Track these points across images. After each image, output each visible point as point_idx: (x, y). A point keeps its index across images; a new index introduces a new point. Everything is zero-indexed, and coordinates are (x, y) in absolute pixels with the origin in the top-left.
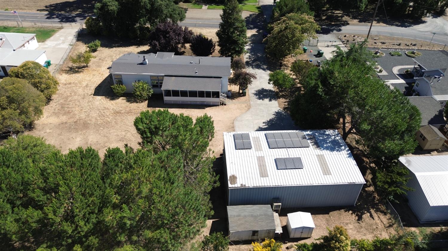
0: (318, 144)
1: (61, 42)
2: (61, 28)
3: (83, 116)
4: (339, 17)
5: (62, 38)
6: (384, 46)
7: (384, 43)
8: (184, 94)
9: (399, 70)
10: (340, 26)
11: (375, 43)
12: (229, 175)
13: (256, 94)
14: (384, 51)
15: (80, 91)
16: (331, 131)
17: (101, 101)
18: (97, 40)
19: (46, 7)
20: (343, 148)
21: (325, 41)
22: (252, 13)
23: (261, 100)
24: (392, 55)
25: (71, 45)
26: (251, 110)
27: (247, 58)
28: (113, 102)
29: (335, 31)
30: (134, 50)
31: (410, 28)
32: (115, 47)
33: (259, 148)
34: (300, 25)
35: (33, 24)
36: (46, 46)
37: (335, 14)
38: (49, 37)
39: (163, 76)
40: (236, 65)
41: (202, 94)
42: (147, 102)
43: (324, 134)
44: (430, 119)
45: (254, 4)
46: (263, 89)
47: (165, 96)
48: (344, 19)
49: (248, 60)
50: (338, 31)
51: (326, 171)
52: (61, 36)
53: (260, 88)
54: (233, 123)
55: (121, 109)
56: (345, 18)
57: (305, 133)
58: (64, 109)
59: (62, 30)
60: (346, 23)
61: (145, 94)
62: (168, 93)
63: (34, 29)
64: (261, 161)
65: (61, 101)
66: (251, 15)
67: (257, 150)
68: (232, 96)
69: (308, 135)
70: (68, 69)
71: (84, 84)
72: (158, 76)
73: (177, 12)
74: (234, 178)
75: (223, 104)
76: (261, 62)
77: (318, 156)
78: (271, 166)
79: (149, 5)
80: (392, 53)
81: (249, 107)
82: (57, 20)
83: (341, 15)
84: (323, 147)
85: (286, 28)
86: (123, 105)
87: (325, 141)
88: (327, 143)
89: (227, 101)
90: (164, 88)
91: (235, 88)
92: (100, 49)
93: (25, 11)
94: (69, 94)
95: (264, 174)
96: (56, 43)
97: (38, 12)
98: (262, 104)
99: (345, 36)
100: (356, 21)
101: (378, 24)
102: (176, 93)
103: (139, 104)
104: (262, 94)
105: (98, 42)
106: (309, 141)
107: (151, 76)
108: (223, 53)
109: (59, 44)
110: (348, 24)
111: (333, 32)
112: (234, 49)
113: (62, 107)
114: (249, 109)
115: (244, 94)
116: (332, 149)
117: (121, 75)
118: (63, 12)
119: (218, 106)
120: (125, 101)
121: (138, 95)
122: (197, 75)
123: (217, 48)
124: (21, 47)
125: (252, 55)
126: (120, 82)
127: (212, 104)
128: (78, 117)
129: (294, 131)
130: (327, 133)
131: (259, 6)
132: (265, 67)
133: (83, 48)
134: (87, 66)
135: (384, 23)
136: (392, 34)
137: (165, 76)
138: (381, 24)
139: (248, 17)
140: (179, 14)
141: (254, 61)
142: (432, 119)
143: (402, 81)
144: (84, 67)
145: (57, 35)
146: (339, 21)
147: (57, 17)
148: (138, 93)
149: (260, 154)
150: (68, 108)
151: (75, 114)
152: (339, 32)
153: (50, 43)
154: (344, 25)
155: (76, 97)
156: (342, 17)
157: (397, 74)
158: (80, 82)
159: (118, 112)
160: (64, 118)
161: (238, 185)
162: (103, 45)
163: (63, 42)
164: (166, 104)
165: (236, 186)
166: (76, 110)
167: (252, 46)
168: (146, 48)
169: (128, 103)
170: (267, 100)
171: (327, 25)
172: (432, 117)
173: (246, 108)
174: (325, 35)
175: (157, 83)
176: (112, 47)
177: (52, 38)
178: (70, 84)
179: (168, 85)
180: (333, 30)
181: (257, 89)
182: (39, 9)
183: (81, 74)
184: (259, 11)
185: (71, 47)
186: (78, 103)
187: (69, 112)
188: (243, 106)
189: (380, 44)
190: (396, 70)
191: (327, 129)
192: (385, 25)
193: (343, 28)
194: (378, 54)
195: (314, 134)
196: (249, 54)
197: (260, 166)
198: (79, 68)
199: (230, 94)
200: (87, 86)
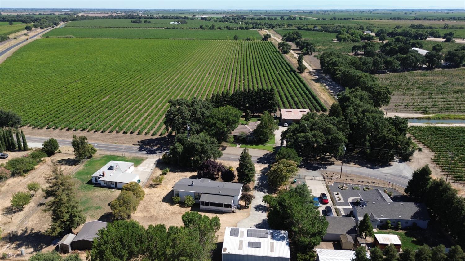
0: (273, 237)
1: (146, 167)
2: (147, 158)
3: (155, 213)
4: (328, 158)
5: (147, 165)
6: (351, 182)
7: (352, 180)
8: (212, 204)
9: (353, 200)
10: (326, 165)
11: (346, 179)
12: (223, 247)
13: (255, 208)
14: (349, 186)
15: (155, 199)
16: (284, 231)
17: (166, 205)
18: (168, 168)
19: (138, 142)
20: (285, 240)
21: (310, 176)
22: (268, 152)
23: (257, 212)
24: (353, 189)
25: (152, 170)
26: (249, 217)
27: (256, 184)
28: (172, 207)
29: (321, 169)
30: (188, 174)
31: (377, 169)
32: (177, 172)
33: (242, 236)
34: (287, 167)
36: (138, 170)
37: (326, 155)
38: (140, 164)
39: (202, 193)
40: (246, 189)
41: (221, 205)
42: (191, 208)
43: (279, 232)
45: (272, 145)
46: (260, 205)
47: (201, 205)
48: (332, 160)
49: (256, 185)
51: (272, 250)
52: (146, 164)
53: (258, 204)
54: (237, 224)
55: (176, 211)
56: (333, 159)
57: (269, 231)
58: (146, 209)
59: (148, 159)
60: (333, 163)
61: (190, 203)
62: (203, 203)
63: (131, 158)
64: (241, 243)
65: (145, 204)
66: (267, 153)
67: (241, 237)
68: (240, 207)
69: (270, 232)
70: (149, 185)
71: (158, 195)
72: (199, 193)
73: (217, 153)
74: (225, 249)
75: (233, 212)
76: (264, 187)
77: (271, 243)
78: (245, 245)
79: (200, 149)
80: (354, 188)
81: (249, 215)
82: (145, 152)
84: (275, 238)
85: (278, 169)
86: (177, 209)
87: (277, 236)
88: (278, 237)
89: (237, 210)
90: (201, 200)
91: (243, 203)
92: (169, 173)
93: (126, 145)
94: (149, 201)
95: (240, 248)
96: (143, 168)
97: (134, 146)
98: (257, 214)
99: (326, 173)
100: (340, 162)
101: (355, 166)
102: (207, 204)
103: (186, 209)
104: (259, 208)
105: (168, 169)
106: (269, 235)
107: (195, 193)
108: (240, 181)
109: (145, 169)
110: (334, 164)
111: (320, 169)
112: (246, 179)
113: (145, 208)
114: (248, 216)
115: (247, 207)
116: (279, 240)
117: (178, 191)
118: (148, 147)
119: (231, 213)
120: (179, 206)
121: (186, 204)
122: (220, 194)
123: (237, 178)
124: (126, 171)
125: (260, 182)
126: (178, 195)
127: (227, 211)
128: (152, 214)
129: (264, 230)
130: (281, 232)
131: (275, 147)
132: (266, 191)
133: (159, 172)
134: (160, 184)
135: (359, 165)
136: (361, 173)
137: (203, 193)
138: (357, 165)
139: (265, 155)
140: (218, 154)
141: (260, 187)
142: (349, 231)
143: (351, 207)
144: (158, 184)
145: (144, 162)
146: (328, 161)
147: (145, 150)
148: (187, 202)
149: (241, 239)
150: (148, 208)
151: (151, 212)
152: (324, 170)
153: (140, 168)
154: (330, 165)
155: (152, 203)
156: (330, 158)
157: (350, 203)
158: (155, 194)
159: (174, 213)
160: (145, 214)
161: (226, 252)
162: (170, 171)
163: (148, 168)
164: (201, 210)
165: (225, 252)
166: (152, 210)
167: (262, 176)
168: (195, 174)
169: (180, 208)
170: (260, 212)
171: (318, 164)
173: (247, 216)
174: (313, 171)
175: (197, 197)
176: (175, 172)
177: (141, 165)
178: (150, 194)
179: (204, 199)
180: (321, 168)
181: (256, 205)
182: (134, 143)
183: (156, 189)
184: (274, 151)
186: (153, 206)
187: (148, 211)
188: (246, 214)
189: (350, 180)
190: (350, 200)
191: (282, 230)
192: (359, 166)
193: (329, 167)
194: (344, 188)
195: (273, 232)
196: (258, 181)
197: (240, 245)
198: (155, 185)
199: (239, 207)
200: (159, 196)
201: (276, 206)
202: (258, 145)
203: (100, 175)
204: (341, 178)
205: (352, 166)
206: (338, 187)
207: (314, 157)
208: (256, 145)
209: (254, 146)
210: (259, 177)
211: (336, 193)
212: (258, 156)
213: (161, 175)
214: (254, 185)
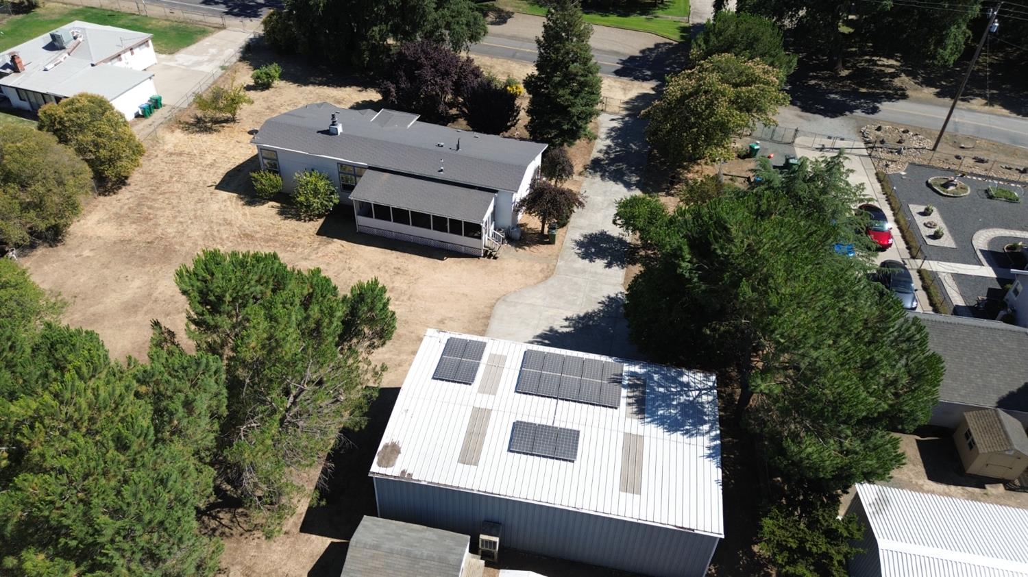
0: (643, 407)
1: (206, 58)
2: (223, 27)
3: (171, 231)
4: (886, 75)
5: (213, 51)
6: (979, 170)
7: (982, 161)
8: (401, 216)
9: (993, 241)
10: (878, 98)
11: (958, 157)
12: (386, 440)
13: (580, 244)
14: (971, 183)
15: (193, 174)
16: (699, 376)
17: (226, 202)
18: (275, 65)
20: (706, 427)
21: (816, 135)
22: (661, 40)
23: (587, 261)
24: (991, 197)
25: (223, 68)
26: (550, 281)
27: (600, 151)
28: (249, 210)
29: (858, 113)
30: (352, 95)
32: (314, 84)
33: (490, 385)
34: (736, 85)
35: (168, 11)
36: (172, 64)
37: (878, 65)
38: (189, 45)
39: (363, 168)
40: (554, 166)
41: (440, 223)
42: (321, 221)
43: (674, 381)
44: (1005, 393)
45: (677, 19)
46: (604, 234)
47: (359, 214)
48: (897, 82)
49: (601, 156)
50: (868, 113)
51: (631, 482)
52: (213, 46)
53: (596, 230)
54: (492, 307)
55: (258, 228)
56: (903, 81)
57: (627, 368)
58: (141, 211)
59: (222, 33)
60: (901, 95)
61: (316, 203)
62: (367, 209)
63: (167, 23)
64: (480, 418)
65: (144, 191)
66: (657, 46)
67: (482, 390)
68: (519, 238)
69: (633, 374)
70: (192, 120)
71: (209, 159)
72: (354, 166)
74: (394, 449)
75: (489, 255)
76: (629, 165)
77: (628, 436)
78: (498, 434)
80: (993, 192)
81: (549, 274)
82: (223, 8)
83: (892, 70)
84: (652, 414)
85: (696, 93)
86: (267, 221)
87: (666, 399)
88: (669, 406)
89: (506, 250)
90: (356, 196)
91: (534, 222)
92: (277, 83)
94: (167, 178)
95: (470, 455)
96: (195, 58)
98: (584, 271)
99: (879, 129)
100: (929, 92)
101: (987, 108)
102: (382, 212)
103: (302, 223)
104: (595, 247)
105: (274, 69)
106: (624, 392)
107: (341, 164)
108: (536, 133)
109: (200, 63)
110: (904, 97)
111: (851, 112)
113: (139, 205)
114: (547, 278)
115: (545, 239)
116: (673, 425)
117: (275, 151)
119: (478, 257)
120: (275, 211)
121: (301, 204)
122: (441, 176)
123: (523, 118)
124: (111, 59)
125: (617, 145)
126: (275, 169)
127: (462, 250)
128: (159, 232)
129: (604, 358)
130: (685, 379)
131: (687, 25)
132: (634, 179)
133: (246, 76)
134: (233, 120)
135: (1005, 107)
136: (1014, 139)
137: (370, 168)
138: (998, 109)
139: (649, 50)
141: (612, 161)
142: (1011, 395)
143: (987, 271)
144: (227, 121)
145: (206, 42)
146: (881, 85)
148: (302, 199)
149: (484, 401)
150: (150, 208)
151: (156, 225)
152: (871, 116)
153: (184, 57)
154: (890, 98)
155: (177, 187)
156: (893, 76)
157: (982, 251)
158: (202, 155)
159: (246, 235)
160: (130, 230)
161: (393, 471)
162: (283, 77)
163: (210, 61)
164: (360, 233)
165: (389, 471)
166: (164, 216)
167: (626, 123)
168: (374, 96)
169: (279, 218)
170: (600, 263)
171: (843, 94)
172: (1014, 389)
173: (541, 276)
174: (828, 119)
175: (347, 178)
176: (306, 84)
177: (193, 48)
178: (181, 154)
179: (369, 190)
180: (856, 107)
181: (588, 232)
183: (214, 136)
184: (682, 37)
185: (220, 72)
186: (175, 202)
187: (147, 219)
188: (538, 267)
189: (972, 162)
190: (982, 240)
191: (689, 369)
192: (1005, 112)
193: (886, 107)
194: (951, 188)
195: (648, 376)
196: (609, 142)
197: (469, 434)
198: (216, 121)
199: (517, 235)
200: (212, 165)
201: (676, 254)
202: (626, 15)
203: (6, 66)
204: (934, 149)
205: (976, 107)
206: (929, 185)
207: (831, 66)
208: (620, 15)
209: (613, 18)
210: (616, 124)
211: (922, 209)
212: (621, 50)
213: (249, 88)
214: (590, 152)
